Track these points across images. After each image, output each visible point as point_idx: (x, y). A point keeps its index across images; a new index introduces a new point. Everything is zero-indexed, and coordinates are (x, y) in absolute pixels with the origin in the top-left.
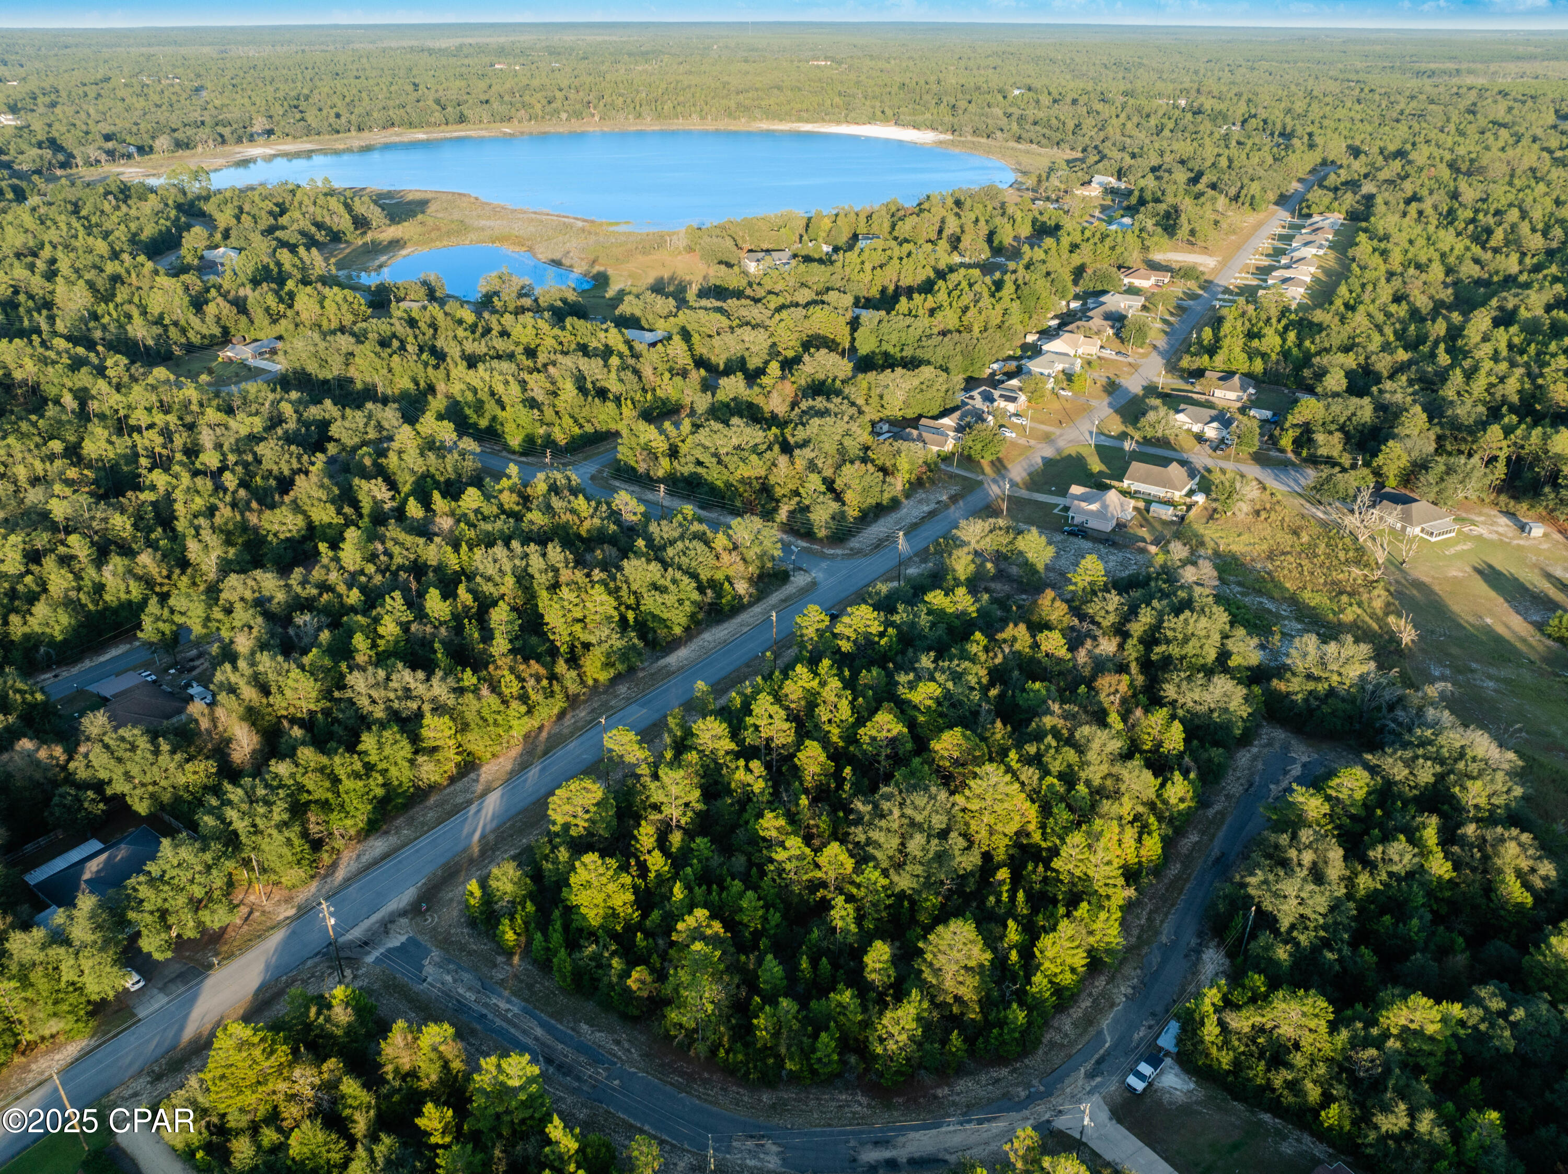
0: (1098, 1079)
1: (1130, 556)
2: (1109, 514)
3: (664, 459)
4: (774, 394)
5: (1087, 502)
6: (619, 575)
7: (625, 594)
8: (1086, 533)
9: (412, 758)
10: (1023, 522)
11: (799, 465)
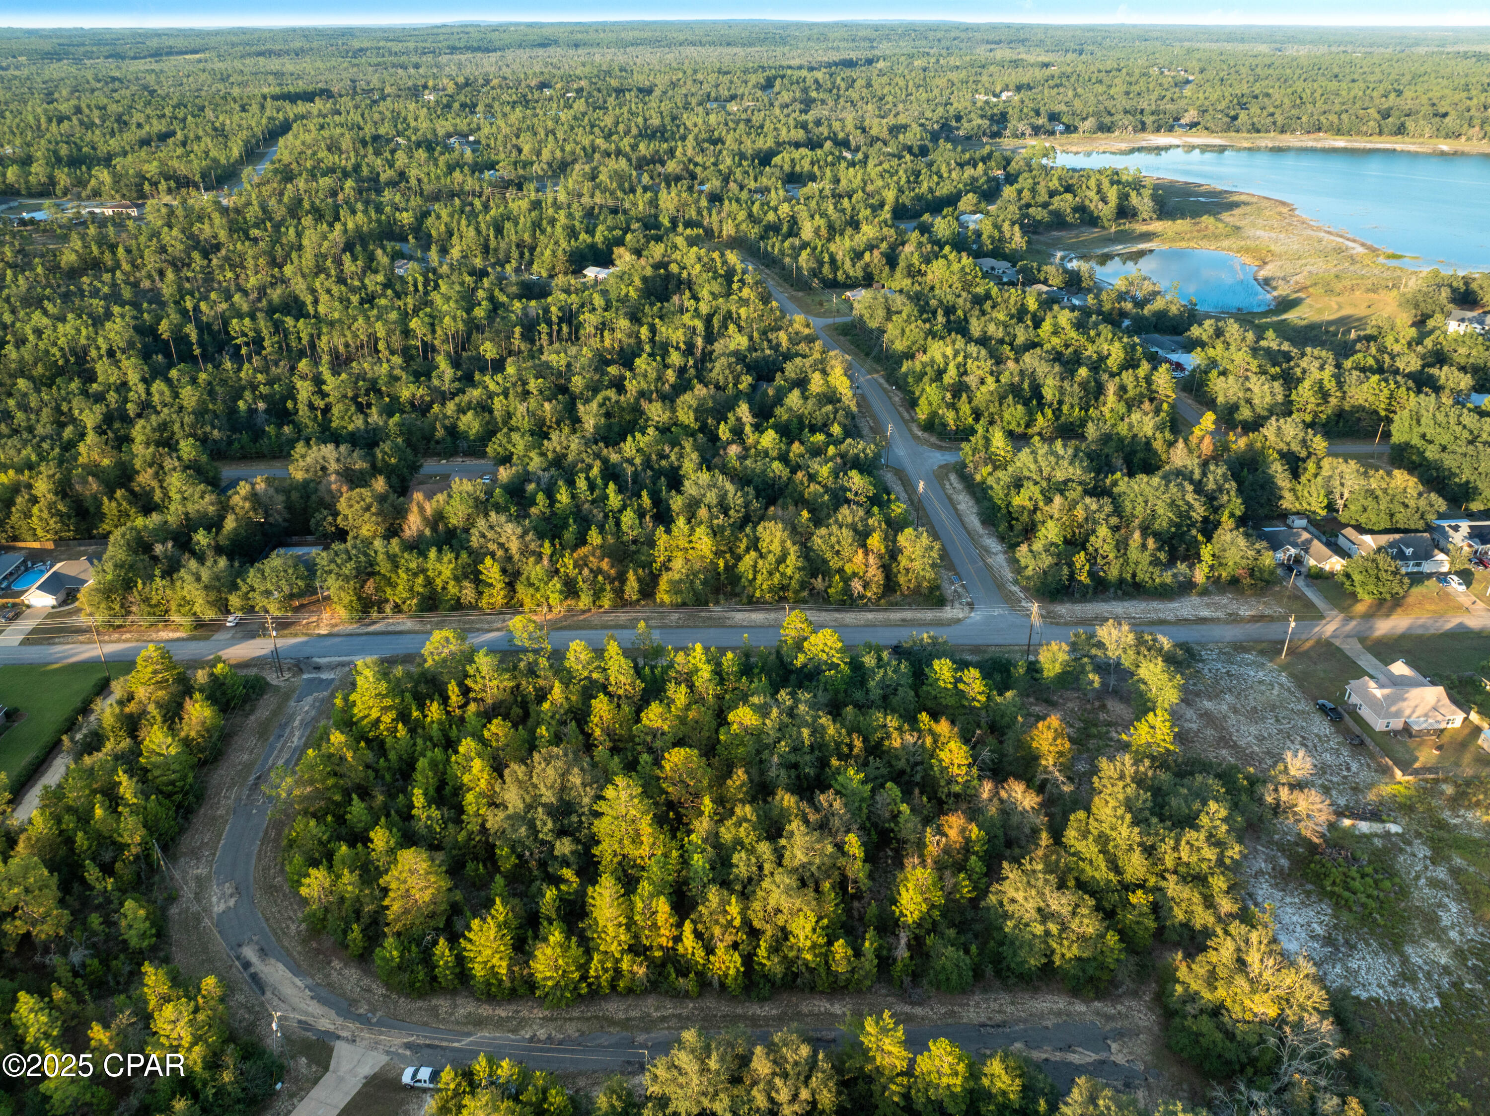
0: (408, 1053)
1: (1354, 767)
2: (1393, 709)
3: (989, 468)
4: (1181, 444)
5: (1381, 686)
6: (748, 530)
7: (743, 546)
8: (1341, 718)
9: (456, 579)
10: (1292, 675)
11: (1080, 513)
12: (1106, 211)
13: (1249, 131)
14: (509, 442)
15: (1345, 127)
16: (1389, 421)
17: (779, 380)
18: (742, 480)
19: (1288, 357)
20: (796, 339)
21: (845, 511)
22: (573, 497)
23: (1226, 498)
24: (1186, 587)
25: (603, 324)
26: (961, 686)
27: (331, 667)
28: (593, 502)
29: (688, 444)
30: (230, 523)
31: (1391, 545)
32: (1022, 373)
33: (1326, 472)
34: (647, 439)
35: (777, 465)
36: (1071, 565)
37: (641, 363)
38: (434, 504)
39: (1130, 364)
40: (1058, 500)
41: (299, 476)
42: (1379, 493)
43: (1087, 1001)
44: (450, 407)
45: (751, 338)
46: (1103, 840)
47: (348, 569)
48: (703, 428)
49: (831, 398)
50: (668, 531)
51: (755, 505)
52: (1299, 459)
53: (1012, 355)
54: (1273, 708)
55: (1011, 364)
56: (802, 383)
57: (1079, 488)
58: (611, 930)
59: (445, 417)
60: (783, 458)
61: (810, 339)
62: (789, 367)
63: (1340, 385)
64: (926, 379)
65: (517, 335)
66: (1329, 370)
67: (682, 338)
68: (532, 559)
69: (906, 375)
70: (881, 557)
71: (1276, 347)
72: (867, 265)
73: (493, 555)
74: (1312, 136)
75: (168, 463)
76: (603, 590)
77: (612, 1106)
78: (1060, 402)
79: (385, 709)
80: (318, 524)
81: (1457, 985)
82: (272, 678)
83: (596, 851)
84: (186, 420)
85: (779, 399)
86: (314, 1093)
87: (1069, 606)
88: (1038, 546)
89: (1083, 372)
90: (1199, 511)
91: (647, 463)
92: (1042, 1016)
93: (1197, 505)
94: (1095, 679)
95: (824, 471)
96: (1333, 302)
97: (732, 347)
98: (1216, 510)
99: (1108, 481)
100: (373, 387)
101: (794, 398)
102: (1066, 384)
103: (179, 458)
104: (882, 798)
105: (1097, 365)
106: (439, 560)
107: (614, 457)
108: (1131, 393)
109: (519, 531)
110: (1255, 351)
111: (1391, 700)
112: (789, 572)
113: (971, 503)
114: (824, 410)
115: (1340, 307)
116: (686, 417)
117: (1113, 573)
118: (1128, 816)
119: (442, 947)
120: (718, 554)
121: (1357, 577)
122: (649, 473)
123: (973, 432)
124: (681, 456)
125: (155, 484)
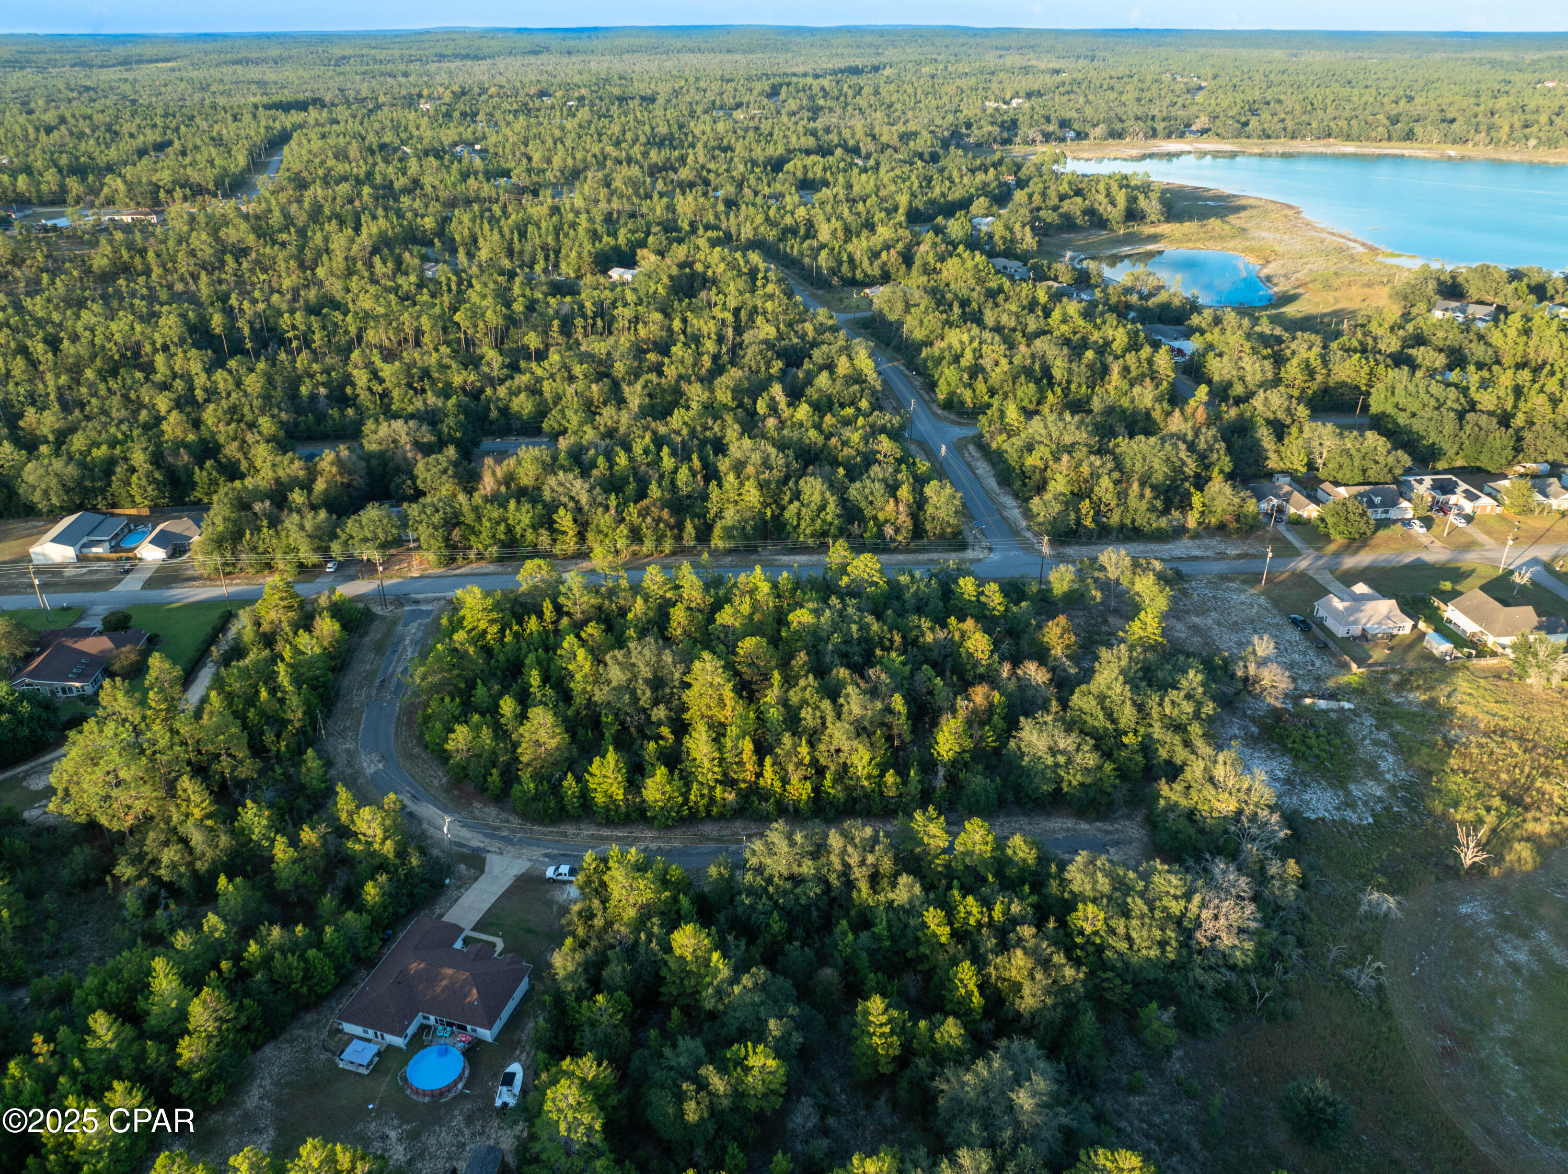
0: (548, 859)
1: (1318, 663)
2: (1352, 619)
3: (1004, 436)
4: (1177, 413)
5: (1342, 600)
6: (791, 484)
7: (787, 498)
8: (1310, 628)
9: (534, 527)
10: (1269, 597)
11: (1085, 469)
12: (1115, 213)
13: (1259, 137)
14: (564, 417)
15: (1355, 132)
16: (1368, 394)
17: (807, 365)
18: (781, 446)
19: (1279, 340)
20: (821, 329)
21: (875, 470)
22: (631, 459)
23: (1215, 456)
24: (1180, 531)
25: (637, 317)
26: (983, 599)
27: (428, 601)
28: (648, 465)
29: (729, 418)
30: (320, 485)
31: (1361, 495)
32: (1033, 356)
33: (1306, 435)
34: (691, 413)
35: (813, 433)
36: (1077, 511)
37: (677, 350)
38: (505, 468)
39: (1133, 346)
40: (1065, 458)
41: (374, 447)
42: (1353, 451)
43: (1090, 821)
44: (502, 391)
45: (778, 329)
46: (1102, 699)
47: (436, 519)
48: (741, 405)
49: (857, 378)
50: (720, 486)
51: (795, 465)
52: (1284, 426)
53: (1023, 340)
54: (1252, 621)
55: (1023, 348)
56: (830, 367)
57: (1085, 449)
58: (707, 764)
59: (499, 399)
60: (818, 427)
61: (834, 329)
62: (817, 354)
63: (1325, 363)
64: (944, 363)
65: (555, 328)
66: (1316, 350)
67: (713, 329)
68: (600, 509)
69: (925, 360)
70: (910, 507)
71: (1268, 332)
72: (885, 264)
73: (565, 506)
74: (1322, 142)
75: (250, 438)
76: (664, 536)
77: (720, 874)
78: (1069, 382)
79: (492, 622)
80: (399, 487)
81: (1386, 809)
82: (377, 609)
83: (686, 716)
84: (255, 403)
85: (809, 380)
86: (475, 886)
87: (1076, 548)
88: (1048, 496)
89: (1090, 354)
90: (1191, 467)
91: (693, 433)
92: (1054, 831)
93: (1189, 461)
94: (1098, 595)
95: (856, 437)
96: (1331, 296)
97: (762, 336)
98: (1207, 467)
99: (1111, 445)
100: (426, 373)
101: (823, 380)
102: (1074, 366)
103: (260, 433)
104: (919, 676)
105: (1103, 349)
106: (518, 509)
107: (662, 430)
108: (1134, 373)
109: (587, 486)
110: (1248, 336)
111: (1350, 611)
112: (829, 518)
113: (988, 468)
114: (851, 390)
115: (1337, 301)
116: (724, 396)
117: (1115, 519)
118: (1121, 678)
119: (569, 782)
120: (765, 505)
121: (1330, 520)
122: (696, 442)
123: (989, 406)
124: (723, 428)
125: (239, 456)
